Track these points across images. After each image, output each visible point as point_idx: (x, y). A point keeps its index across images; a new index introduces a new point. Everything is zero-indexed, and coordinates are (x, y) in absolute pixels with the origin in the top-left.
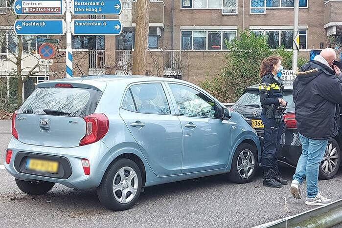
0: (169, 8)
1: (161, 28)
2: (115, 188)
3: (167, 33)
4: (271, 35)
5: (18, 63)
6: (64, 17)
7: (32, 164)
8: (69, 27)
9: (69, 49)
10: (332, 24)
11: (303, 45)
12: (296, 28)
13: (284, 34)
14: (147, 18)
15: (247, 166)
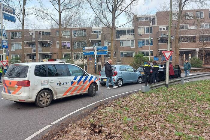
0: (117, 47)
1: (115, 52)
2: (119, 84)
3: (117, 53)
4: (143, 53)
5: (83, 62)
6: (94, 51)
7: (104, 80)
8: (95, 53)
9: (96, 58)
10: (159, 50)
11: (152, 55)
12: (150, 51)
13: (147, 52)
14: (113, 50)
15: (140, 81)
